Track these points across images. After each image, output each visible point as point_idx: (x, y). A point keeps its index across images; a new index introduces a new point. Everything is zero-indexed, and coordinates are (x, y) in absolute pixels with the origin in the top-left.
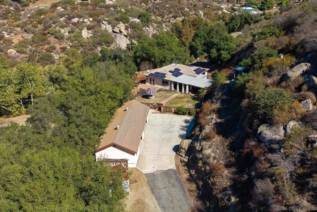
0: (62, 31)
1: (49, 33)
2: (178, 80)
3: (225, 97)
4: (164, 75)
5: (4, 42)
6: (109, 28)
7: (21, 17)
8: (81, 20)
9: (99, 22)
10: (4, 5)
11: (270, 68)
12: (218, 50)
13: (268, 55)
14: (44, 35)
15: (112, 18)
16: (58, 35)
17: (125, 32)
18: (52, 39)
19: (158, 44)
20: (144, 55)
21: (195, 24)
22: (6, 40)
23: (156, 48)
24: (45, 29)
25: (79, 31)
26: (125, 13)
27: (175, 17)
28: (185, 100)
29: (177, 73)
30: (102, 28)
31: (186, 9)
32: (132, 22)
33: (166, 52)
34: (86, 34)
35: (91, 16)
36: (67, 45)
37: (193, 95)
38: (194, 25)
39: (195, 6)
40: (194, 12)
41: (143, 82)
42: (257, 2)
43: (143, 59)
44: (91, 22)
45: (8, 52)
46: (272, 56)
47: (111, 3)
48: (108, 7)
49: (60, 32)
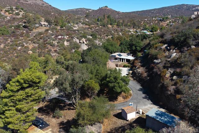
0: (54, 42)
1: (47, 43)
2: (121, 57)
3: (142, 59)
4: (115, 56)
5: (25, 48)
6: (78, 41)
7: (30, 36)
8: (63, 37)
9: (72, 38)
10: (20, 30)
14: (45, 44)
15: (78, 36)
16: (52, 44)
17: (85, 43)
18: (49, 46)
19: (110, 45)
21: (119, 38)
22: (25, 46)
24: (45, 41)
25: (62, 42)
27: (107, 36)
29: (120, 55)
30: (74, 41)
31: (112, 32)
32: (89, 38)
33: (114, 48)
34: (66, 43)
35: (67, 35)
36: (57, 49)
39: (116, 30)
40: (117, 34)
44: (68, 38)
45: (29, 52)
46: (157, 44)
47: (76, 29)
48: (75, 31)
49: (53, 43)
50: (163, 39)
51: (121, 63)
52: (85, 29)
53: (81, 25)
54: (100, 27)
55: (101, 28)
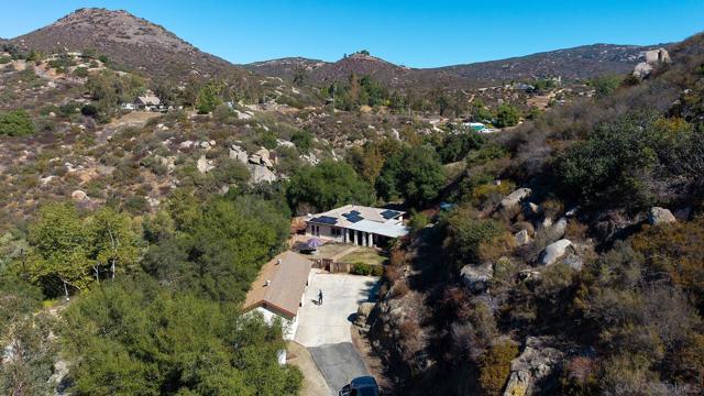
0: (165, 161)
1: (142, 164)
2: (357, 226)
3: (424, 244)
4: (334, 220)
5: (66, 180)
6: (244, 157)
7: (96, 140)
8: (197, 144)
9: (226, 146)
10: (70, 121)
11: (483, 198)
12: (418, 184)
13: (482, 183)
14: (135, 167)
15: (247, 140)
16: (157, 167)
17: (269, 163)
18: (147, 174)
19: (325, 176)
20: (304, 192)
21: (385, 150)
22: (70, 176)
23: (322, 181)
24: (137, 158)
25: (192, 161)
26: (270, 133)
27: (352, 140)
28: (367, 256)
29: (354, 217)
30: (231, 157)
31: (370, 127)
32: (282, 147)
33: (338, 187)
34: (203, 165)
35: (212, 138)
36: (172, 183)
37: (380, 249)
38: (383, 151)
39: (385, 121)
40: (383, 132)
41: (301, 232)
42: (491, 115)
43: (302, 199)
44: (213, 147)
45: (74, 194)
46: (485, 183)
47: (246, 117)
48: (241, 124)
49: (160, 162)
50: (515, 163)
51: (352, 249)
52: (282, 118)
53: (273, 106)
54: (336, 111)
55: (337, 115)
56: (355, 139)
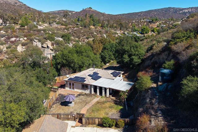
0: (2, 47)
4: (83, 79)
6: (39, 45)
8: (18, 39)
9: (31, 40)
15: (41, 37)
17: (51, 47)
20: (64, 62)
21: (102, 41)
23: (75, 55)
25: (15, 47)
26: (52, 34)
27: (88, 38)
29: (95, 77)
30: (33, 45)
31: (95, 33)
32: (57, 40)
33: (85, 58)
34: (20, 49)
35: (25, 36)
36: (5, 57)
37: (114, 98)
39: (100, 32)
40: (100, 35)
41: (63, 86)
42: (139, 30)
43: (63, 66)
44: (25, 40)
47: (42, 28)
48: (39, 31)
52: (58, 29)
53: (55, 25)
54: (80, 27)
55: (81, 29)
56: (89, 38)
